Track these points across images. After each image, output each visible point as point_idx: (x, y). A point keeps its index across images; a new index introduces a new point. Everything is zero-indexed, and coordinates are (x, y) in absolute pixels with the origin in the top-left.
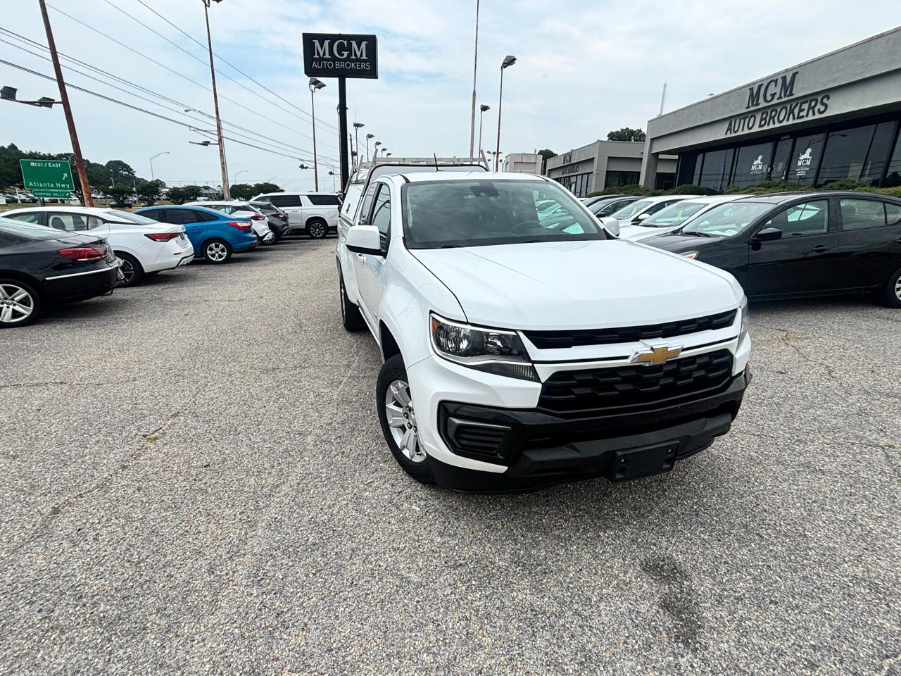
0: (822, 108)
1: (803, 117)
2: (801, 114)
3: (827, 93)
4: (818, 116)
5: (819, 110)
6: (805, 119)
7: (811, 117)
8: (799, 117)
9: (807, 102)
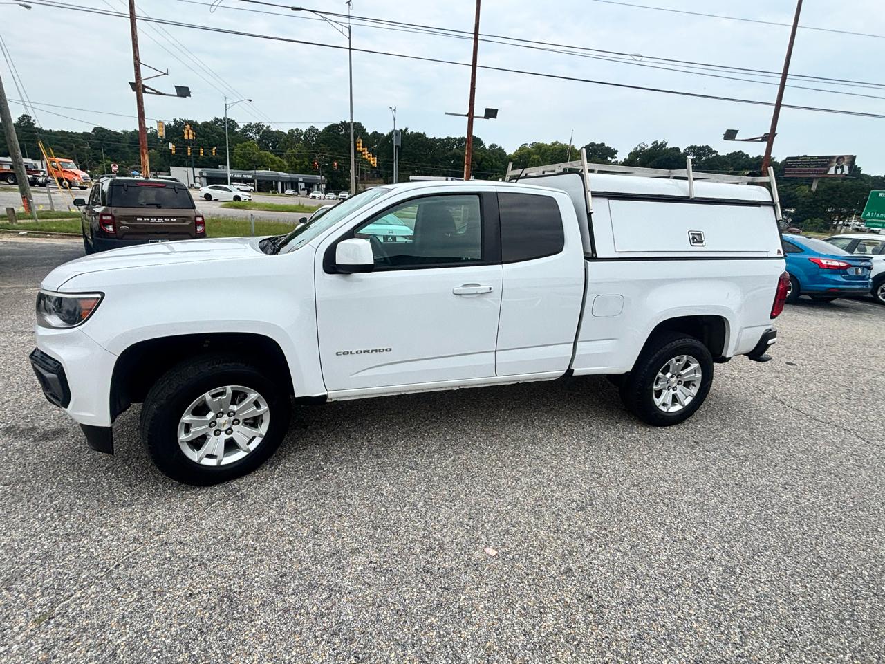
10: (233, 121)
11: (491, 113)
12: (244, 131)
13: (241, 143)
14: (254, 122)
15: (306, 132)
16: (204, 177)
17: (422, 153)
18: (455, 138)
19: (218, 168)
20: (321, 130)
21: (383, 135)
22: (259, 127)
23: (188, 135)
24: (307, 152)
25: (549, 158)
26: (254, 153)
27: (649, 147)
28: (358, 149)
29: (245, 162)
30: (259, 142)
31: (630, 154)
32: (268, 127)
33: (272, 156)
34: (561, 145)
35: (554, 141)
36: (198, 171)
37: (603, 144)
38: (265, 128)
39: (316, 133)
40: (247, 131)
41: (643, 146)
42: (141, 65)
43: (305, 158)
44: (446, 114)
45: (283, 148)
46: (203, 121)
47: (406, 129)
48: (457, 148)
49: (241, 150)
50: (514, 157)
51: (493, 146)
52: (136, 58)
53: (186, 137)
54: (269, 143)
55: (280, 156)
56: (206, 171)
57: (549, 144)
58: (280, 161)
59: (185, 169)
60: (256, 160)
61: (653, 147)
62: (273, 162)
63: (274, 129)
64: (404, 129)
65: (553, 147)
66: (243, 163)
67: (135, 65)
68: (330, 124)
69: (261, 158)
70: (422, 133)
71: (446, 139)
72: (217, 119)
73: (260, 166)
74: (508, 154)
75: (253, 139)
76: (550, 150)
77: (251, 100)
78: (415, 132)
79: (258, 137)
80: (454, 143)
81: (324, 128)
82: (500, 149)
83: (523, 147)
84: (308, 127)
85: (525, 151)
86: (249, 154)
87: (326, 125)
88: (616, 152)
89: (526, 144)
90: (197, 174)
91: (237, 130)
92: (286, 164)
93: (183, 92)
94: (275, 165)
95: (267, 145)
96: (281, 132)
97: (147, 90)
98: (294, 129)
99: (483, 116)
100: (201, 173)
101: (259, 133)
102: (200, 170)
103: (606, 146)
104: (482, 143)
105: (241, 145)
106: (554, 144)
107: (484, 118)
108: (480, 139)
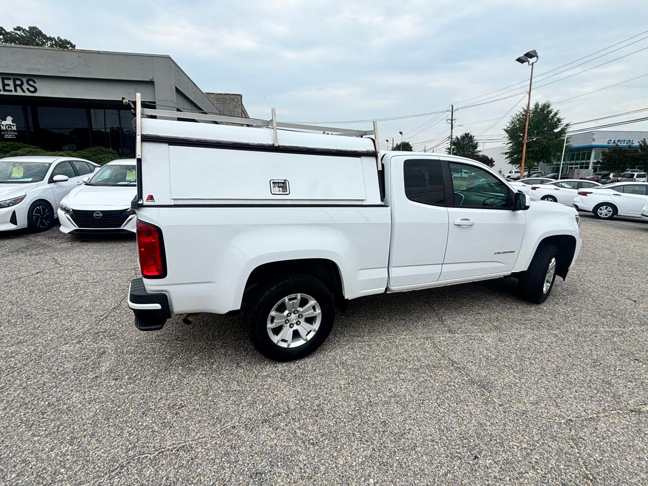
0: (32, 89)
1: (11, 91)
2: (7, 88)
3: (31, 78)
4: (28, 94)
5: (28, 89)
6: (14, 93)
7: (20, 93)
8: (5, 90)
9: (10, 79)
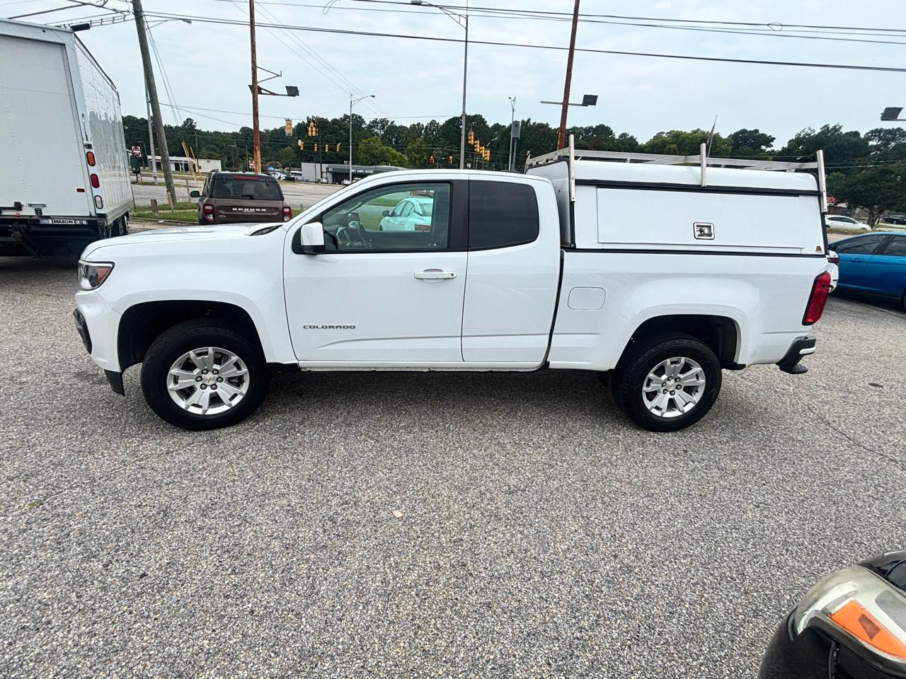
10: (360, 117)
11: (590, 100)
12: (370, 127)
13: (366, 138)
14: (380, 117)
15: (427, 127)
16: (330, 172)
17: (543, 144)
18: (581, 128)
19: (343, 163)
20: (441, 123)
21: (504, 126)
22: (384, 122)
23: (312, 131)
24: (426, 147)
25: (687, 148)
26: (377, 149)
27: (816, 133)
28: (469, 142)
29: (368, 157)
30: (383, 137)
31: (790, 141)
32: (392, 122)
33: (394, 151)
34: (704, 133)
35: (695, 129)
36: (325, 166)
37: (757, 131)
38: (389, 124)
39: (437, 127)
40: (372, 127)
41: (809, 132)
42: (258, 69)
43: (424, 153)
44: (542, 102)
45: (404, 143)
46: (333, 118)
47: (529, 120)
48: (582, 139)
49: (366, 146)
50: (646, 147)
51: (624, 135)
52: (254, 62)
53: (310, 134)
54: (393, 138)
55: (401, 151)
56: (333, 167)
57: (689, 131)
58: (401, 156)
59: (313, 164)
60: (378, 155)
61: (822, 133)
62: (395, 157)
63: (398, 124)
64: (526, 120)
65: (694, 135)
66: (366, 158)
67: (253, 69)
68: (450, 118)
69: (383, 153)
70: (545, 123)
71: (572, 129)
72: (347, 116)
73: (382, 161)
74: (640, 144)
75: (378, 135)
76: (689, 139)
77: (374, 96)
78: (537, 122)
79: (382, 133)
80: (580, 133)
81: (444, 122)
82: (632, 137)
83: (659, 136)
84: (429, 121)
85: (660, 140)
86: (373, 150)
87: (447, 119)
88: (773, 139)
89: (662, 133)
90: (324, 170)
91: (364, 126)
92: (406, 158)
93: (293, 92)
94: (396, 161)
95: (390, 140)
96: (404, 127)
97: (263, 91)
98: (416, 123)
99: (581, 103)
100: (327, 169)
101: (383, 128)
102: (327, 165)
103: (760, 132)
104: (611, 133)
105: (365, 141)
106: (694, 132)
107: (583, 105)
108: (609, 128)
